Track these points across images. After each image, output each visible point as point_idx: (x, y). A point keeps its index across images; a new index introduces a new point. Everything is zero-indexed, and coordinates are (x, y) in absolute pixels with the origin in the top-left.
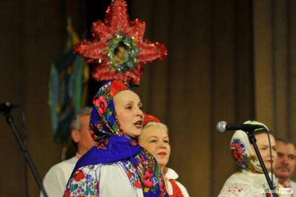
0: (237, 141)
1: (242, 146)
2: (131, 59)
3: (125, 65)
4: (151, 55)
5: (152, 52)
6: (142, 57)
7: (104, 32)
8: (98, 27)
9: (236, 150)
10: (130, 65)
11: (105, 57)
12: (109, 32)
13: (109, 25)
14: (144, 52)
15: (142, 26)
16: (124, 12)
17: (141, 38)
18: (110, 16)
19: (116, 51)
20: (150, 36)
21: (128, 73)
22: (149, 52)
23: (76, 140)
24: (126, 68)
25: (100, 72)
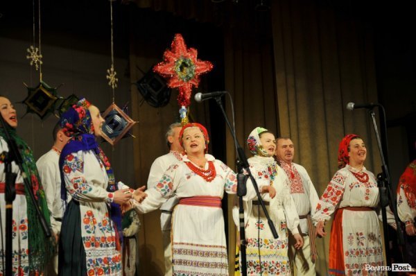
0: (252, 138)
1: (255, 140)
2: (191, 72)
3: (187, 76)
4: (203, 69)
5: (203, 67)
6: (198, 70)
7: (172, 57)
8: (168, 54)
9: (251, 143)
10: (191, 75)
11: (175, 73)
12: (175, 57)
13: (174, 53)
14: (198, 68)
15: (195, 52)
16: (183, 43)
17: (196, 59)
18: (174, 47)
19: (181, 69)
20: (200, 57)
21: (190, 82)
22: (201, 67)
23: (171, 142)
24: (188, 79)
25: (172, 83)
